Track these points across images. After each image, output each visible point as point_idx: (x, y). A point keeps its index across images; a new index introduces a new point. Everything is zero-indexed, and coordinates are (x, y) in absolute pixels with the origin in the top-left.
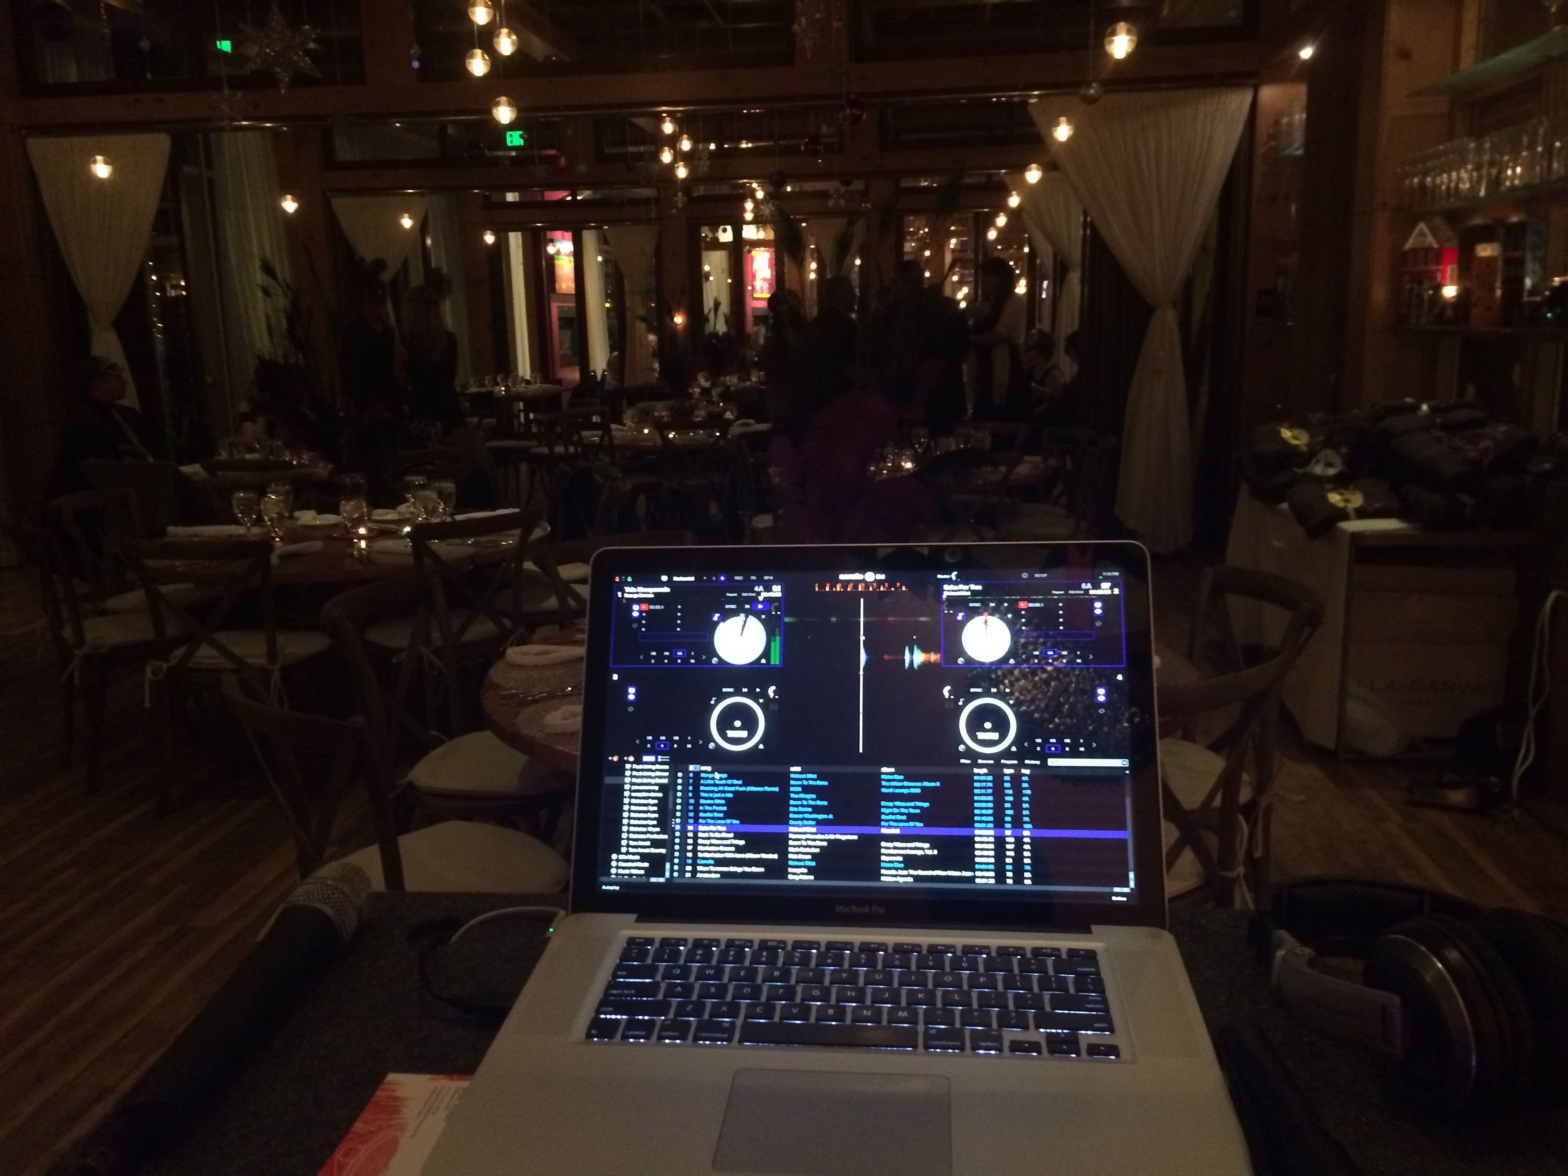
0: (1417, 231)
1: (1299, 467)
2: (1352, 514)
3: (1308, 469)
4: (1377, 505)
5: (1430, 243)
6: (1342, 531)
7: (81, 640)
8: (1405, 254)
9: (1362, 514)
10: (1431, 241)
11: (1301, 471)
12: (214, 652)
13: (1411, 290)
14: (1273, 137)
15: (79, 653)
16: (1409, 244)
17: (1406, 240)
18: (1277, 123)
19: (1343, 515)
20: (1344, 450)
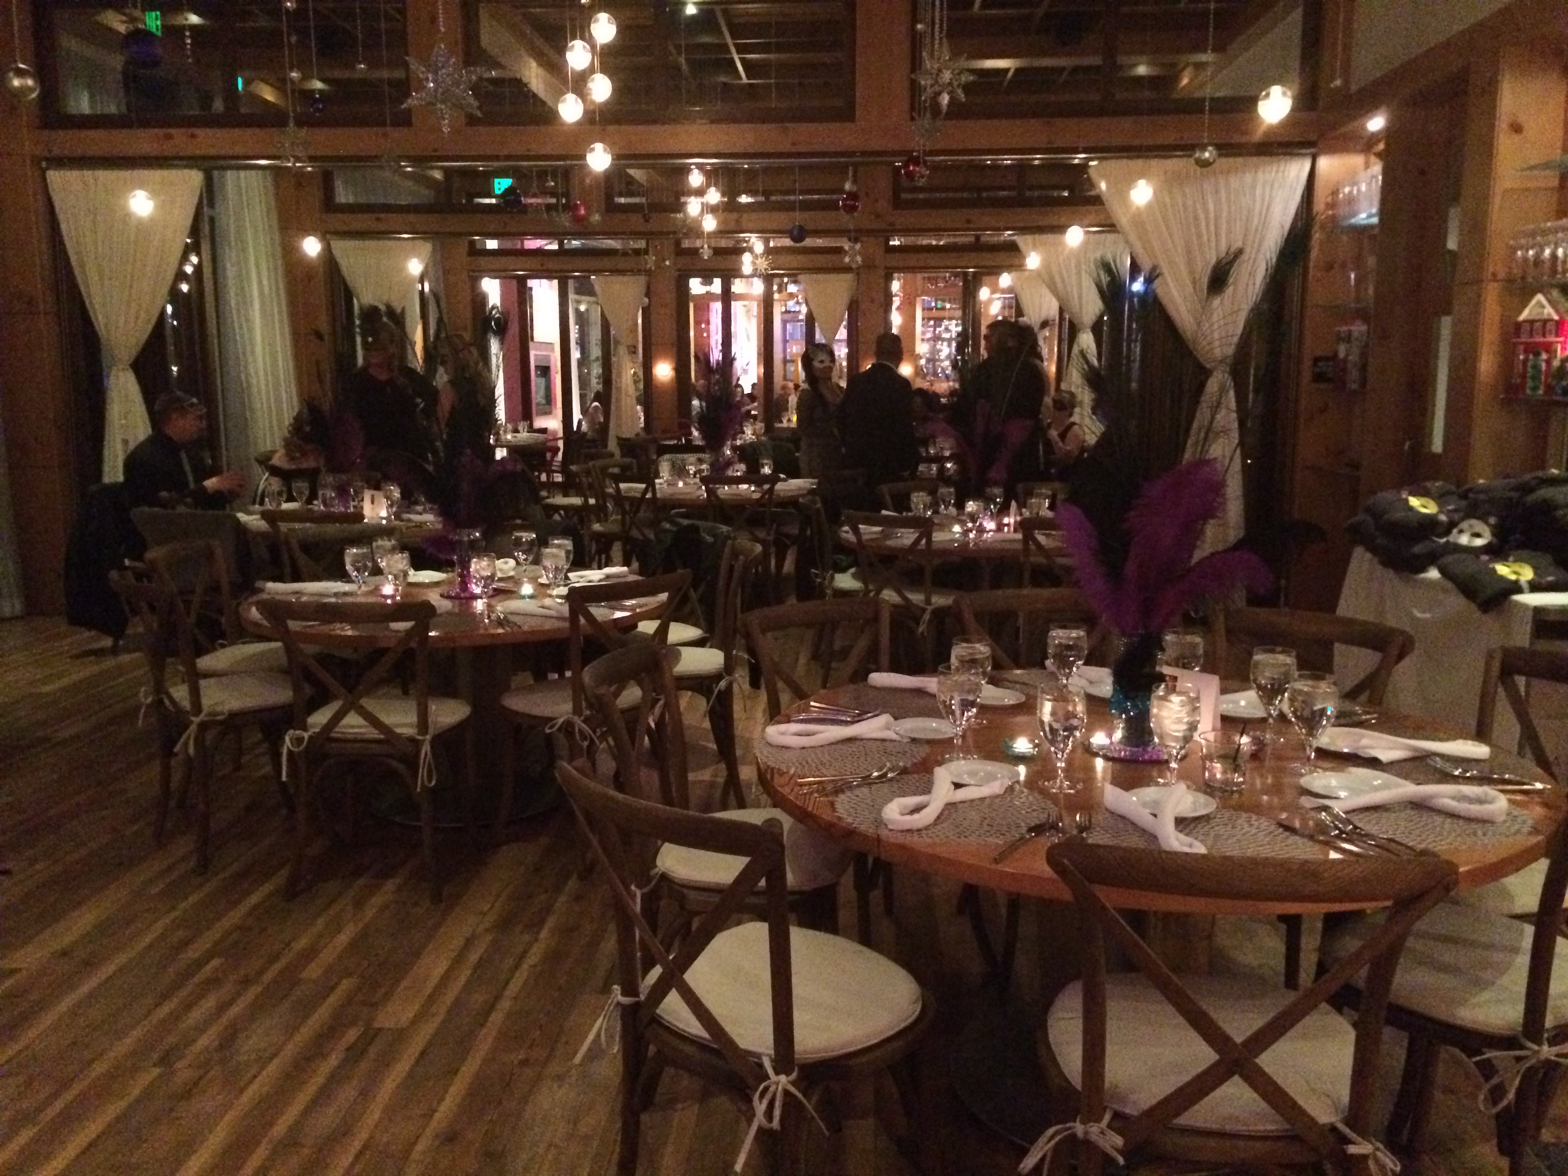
0: (1533, 302)
1: (1441, 536)
2: (1525, 586)
3: (1452, 538)
4: (1550, 578)
5: (1549, 314)
6: (1518, 604)
7: (197, 707)
8: (1518, 326)
9: (1535, 587)
10: (1549, 312)
11: (1444, 540)
12: (361, 721)
13: (1525, 362)
14: (1332, 206)
15: (196, 720)
16: (1524, 315)
17: (1520, 312)
18: (1335, 193)
19: (1516, 588)
20: (1492, 520)
